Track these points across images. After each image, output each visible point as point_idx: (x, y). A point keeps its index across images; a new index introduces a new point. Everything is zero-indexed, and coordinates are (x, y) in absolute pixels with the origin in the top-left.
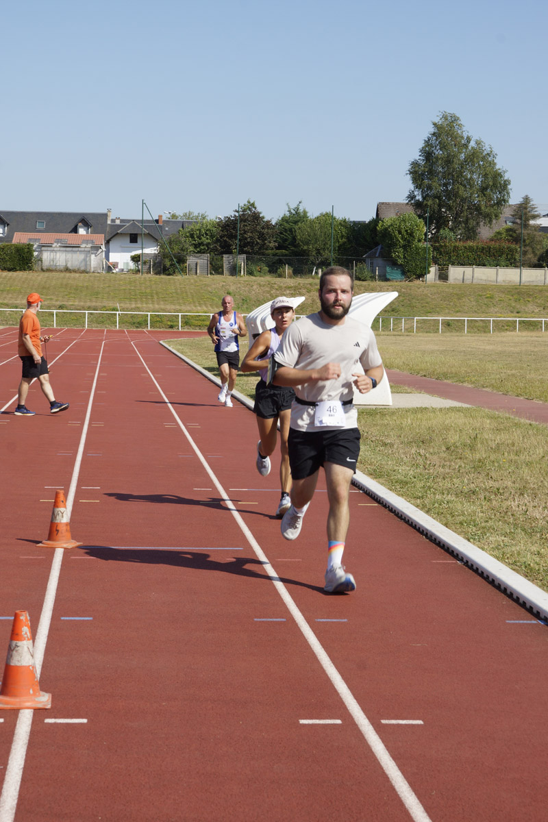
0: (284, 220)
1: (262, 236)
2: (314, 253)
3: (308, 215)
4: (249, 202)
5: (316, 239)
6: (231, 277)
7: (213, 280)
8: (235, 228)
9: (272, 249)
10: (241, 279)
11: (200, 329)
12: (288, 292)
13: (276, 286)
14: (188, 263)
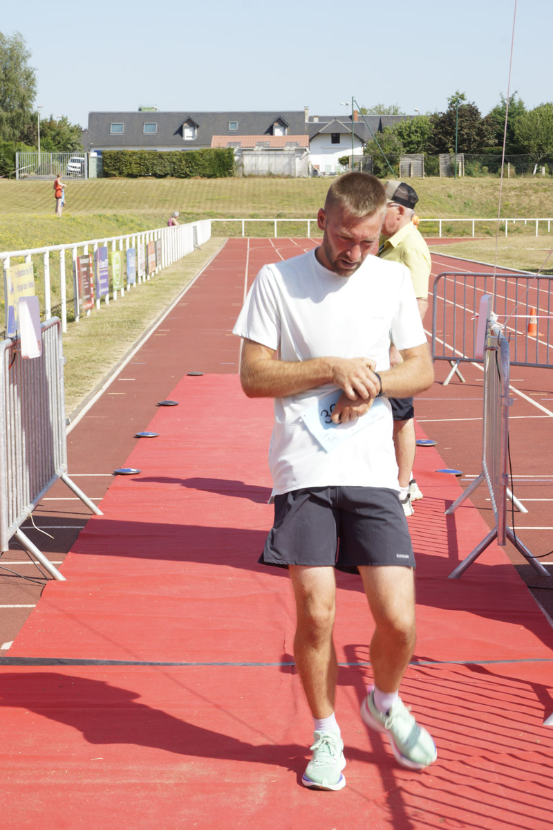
0: (497, 112)
1: (480, 133)
2: (535, 149)
3: (525, 106)
4: (457, 93)
5: (538, 134)
6: (448, 178)
9: (492, 146)
10: (460, 180)
14: (400, 164)
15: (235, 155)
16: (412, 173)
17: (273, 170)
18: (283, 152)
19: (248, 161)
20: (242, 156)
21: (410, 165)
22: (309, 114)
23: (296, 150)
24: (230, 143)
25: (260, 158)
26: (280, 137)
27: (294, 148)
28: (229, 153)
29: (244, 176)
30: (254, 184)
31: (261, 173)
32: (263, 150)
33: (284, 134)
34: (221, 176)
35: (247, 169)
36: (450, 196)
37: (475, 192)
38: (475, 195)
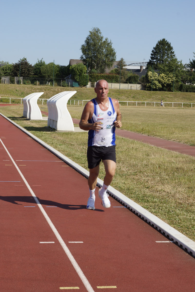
0: (37, 65)
1: (28, 70)
2: (47, 77)
3: (45, 63)
4: (24, 58)
5: (48, 72)
6: (17, 85)
7: (11, 86)
8: (19, 67)
9: (32, 75)
10: (21, 85)
11: (6, 103)
12: (38, 90)
13: (33, 88)
14: (2, 79)
16: (5, 83)
21: (5, 80)
37: (25, 89)
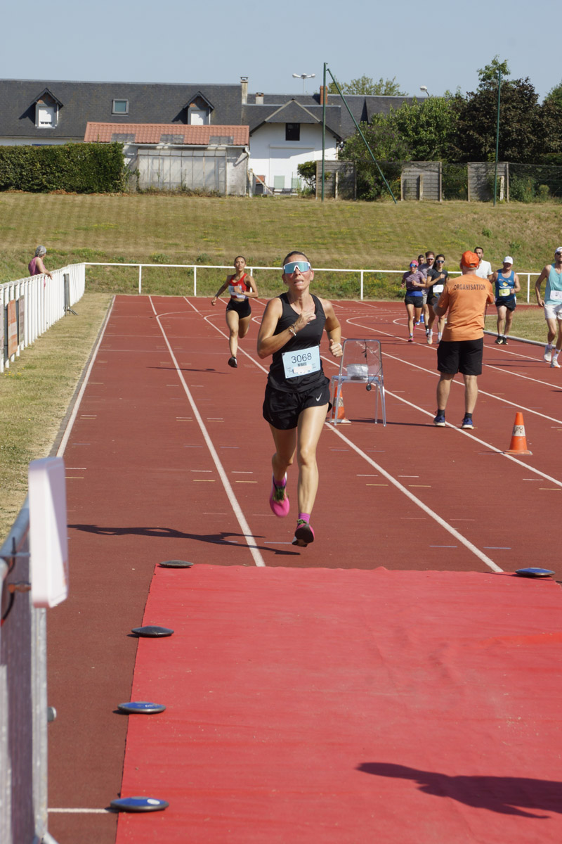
1: (537, 129)
6: (481, 203)
9: (556, 151)
10: (503, 207)
14: (402, 178)
15: (125, 156)
16: (421, 194)
17: (187, 182)
18: (206, 153)
19: (146, 166)
20: (136, 157)
21: (418, 180)
22: (248, 90)
23: (227, 149)
24: (116, 135)
25: (167, 163)
26: (200, 127)
27: (224, 146)
28: (115, 152)
29: (139, 191)
30: (157, 205)
31: (167, 187)
32: (171, 148)
33: (206, 122)
34: (100, 191)
35: (145, 181)
36: (486, 234)
37: (527, 227)
38: (528, 232)
